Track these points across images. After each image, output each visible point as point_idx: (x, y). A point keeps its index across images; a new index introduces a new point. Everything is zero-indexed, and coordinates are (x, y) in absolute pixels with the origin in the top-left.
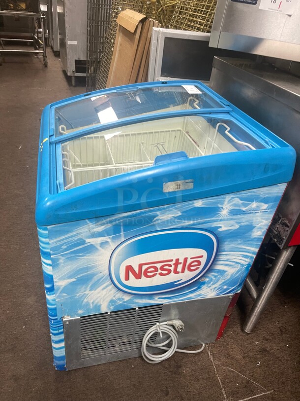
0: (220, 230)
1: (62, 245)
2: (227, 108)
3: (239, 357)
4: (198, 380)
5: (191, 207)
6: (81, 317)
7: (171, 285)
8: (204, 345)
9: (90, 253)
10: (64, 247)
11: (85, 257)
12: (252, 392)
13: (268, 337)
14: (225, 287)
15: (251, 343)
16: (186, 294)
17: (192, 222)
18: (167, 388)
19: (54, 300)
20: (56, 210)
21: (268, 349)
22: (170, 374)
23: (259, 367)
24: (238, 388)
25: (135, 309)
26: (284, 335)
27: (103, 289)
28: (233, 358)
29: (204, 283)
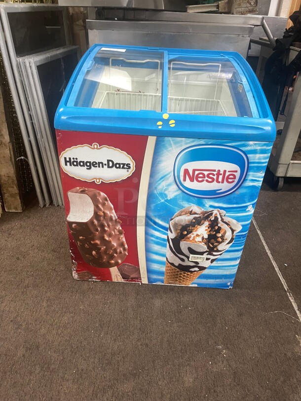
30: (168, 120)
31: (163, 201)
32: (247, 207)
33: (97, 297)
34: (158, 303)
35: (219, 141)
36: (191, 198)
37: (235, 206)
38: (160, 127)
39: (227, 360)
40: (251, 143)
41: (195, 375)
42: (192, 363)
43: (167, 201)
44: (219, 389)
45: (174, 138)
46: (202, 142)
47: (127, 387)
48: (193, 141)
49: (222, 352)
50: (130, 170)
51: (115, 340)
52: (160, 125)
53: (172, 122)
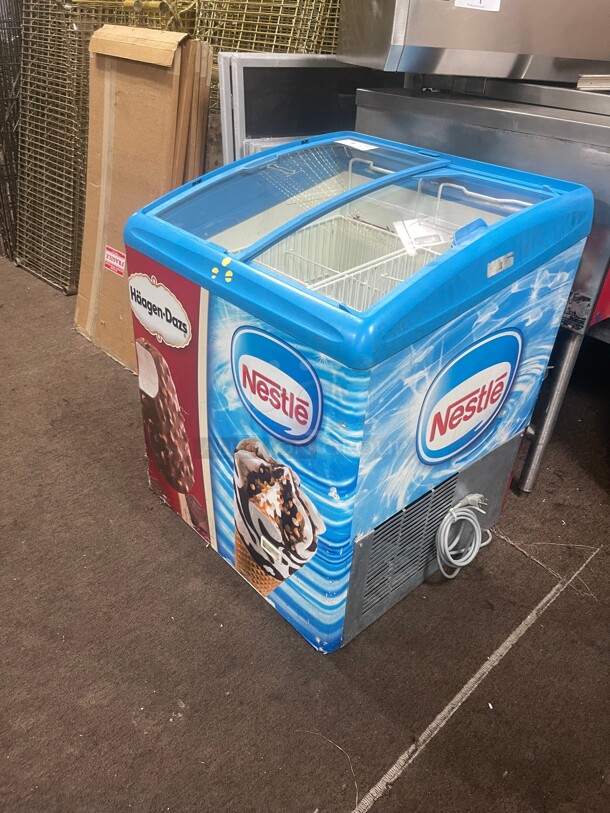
0: (527, 325)
1: (379, 398)
2: (440, 161)
3: (537, 525)
4: (513, 574)
5: (508, 295)
6: (376, 529)
7: (472, 434)
8: (488, 531)
9: (403, 403)
10: (381, 401)
11: (398, 413)
12: (582, 558)
13: (551, 489)
14: (518, 420)
15: (538, 505)
16: (482, 445)
17: (506, 319)
18: (487, 601)
19: (352, 507)
20: (384, 338)
21: (561, 502)
22: (476, 583)
23: (568, 525)
24: (563, 561)
25: (431, 491)
26: (565, 479)
27: (406, 465)
28: (532, 530)
29: (501, 419)
30: (226, 269)
31: (224, 409)
32: (328, 487)
33: (141, 523)
34: (196, 585)
35: (280, 333)
36: (256, 424)
37: (311, 474)
38: (214, 277)
39: (165, 728)
40: (323, 356)
41: (105, 702)
42: (124, 687)
43: (227, 410)
44: (104, 746)
45: (229, 304)
46: (259, 324)
47: (29, 640)
48: (249, 319)
49: (176, 713)
50: (187, 335)
51: (90, 583)
52: (214, 274)
53: (229, 273)
